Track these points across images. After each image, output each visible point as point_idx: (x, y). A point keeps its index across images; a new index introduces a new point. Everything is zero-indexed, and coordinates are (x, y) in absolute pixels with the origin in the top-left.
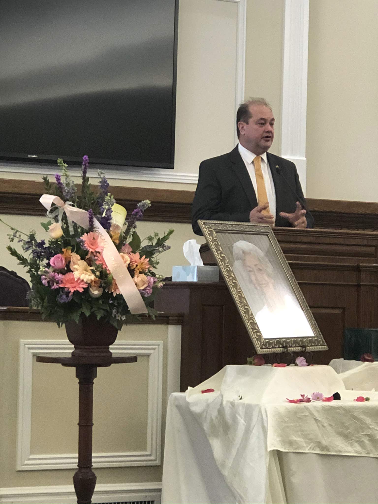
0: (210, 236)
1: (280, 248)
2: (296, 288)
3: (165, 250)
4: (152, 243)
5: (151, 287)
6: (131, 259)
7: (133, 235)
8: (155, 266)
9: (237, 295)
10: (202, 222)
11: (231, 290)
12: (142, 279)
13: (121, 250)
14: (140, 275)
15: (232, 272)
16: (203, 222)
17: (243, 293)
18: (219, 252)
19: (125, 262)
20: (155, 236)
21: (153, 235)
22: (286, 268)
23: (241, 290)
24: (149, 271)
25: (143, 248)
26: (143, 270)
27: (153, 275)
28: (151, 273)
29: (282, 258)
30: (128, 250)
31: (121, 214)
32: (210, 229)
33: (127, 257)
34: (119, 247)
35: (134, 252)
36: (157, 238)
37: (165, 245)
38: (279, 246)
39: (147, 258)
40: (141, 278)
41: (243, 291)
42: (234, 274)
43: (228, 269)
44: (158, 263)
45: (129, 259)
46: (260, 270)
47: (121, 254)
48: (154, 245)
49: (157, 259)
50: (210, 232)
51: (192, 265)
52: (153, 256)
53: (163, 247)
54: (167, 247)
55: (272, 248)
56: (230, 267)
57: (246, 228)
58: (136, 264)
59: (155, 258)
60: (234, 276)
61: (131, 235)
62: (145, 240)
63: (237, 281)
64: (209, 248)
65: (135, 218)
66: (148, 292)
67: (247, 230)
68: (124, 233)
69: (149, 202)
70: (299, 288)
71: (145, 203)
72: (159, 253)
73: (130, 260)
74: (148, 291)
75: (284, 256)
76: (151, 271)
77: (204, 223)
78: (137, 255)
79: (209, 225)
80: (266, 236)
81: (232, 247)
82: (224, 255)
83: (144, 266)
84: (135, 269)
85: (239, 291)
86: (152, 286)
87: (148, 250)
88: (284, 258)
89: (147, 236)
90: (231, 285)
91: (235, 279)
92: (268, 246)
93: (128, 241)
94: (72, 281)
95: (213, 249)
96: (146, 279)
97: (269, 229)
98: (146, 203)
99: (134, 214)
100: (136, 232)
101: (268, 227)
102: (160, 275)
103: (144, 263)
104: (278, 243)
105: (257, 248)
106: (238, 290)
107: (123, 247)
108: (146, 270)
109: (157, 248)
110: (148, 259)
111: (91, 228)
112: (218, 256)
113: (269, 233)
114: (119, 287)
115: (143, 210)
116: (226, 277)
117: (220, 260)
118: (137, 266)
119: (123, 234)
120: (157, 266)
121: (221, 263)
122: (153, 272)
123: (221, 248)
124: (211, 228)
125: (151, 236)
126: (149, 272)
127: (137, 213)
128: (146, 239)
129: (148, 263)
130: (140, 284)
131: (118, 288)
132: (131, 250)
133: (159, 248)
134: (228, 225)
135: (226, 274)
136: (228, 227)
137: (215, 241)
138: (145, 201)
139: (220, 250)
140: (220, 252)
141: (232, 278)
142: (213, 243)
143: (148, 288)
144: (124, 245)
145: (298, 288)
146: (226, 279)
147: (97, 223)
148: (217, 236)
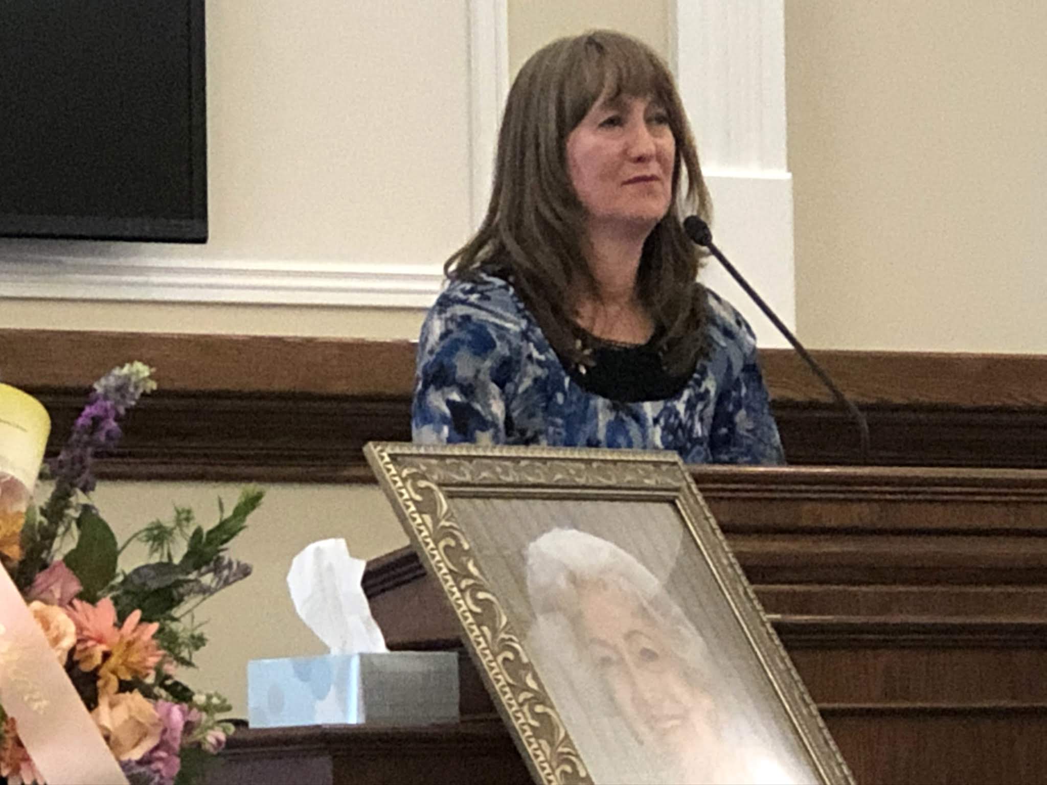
0: (421, 512)
1: (730, 555)
2: (810, 732)
3: (227, 583)
4: (170, 556)
5: (174, 749)
6: (80, 628)
7: (79, 522)
8: (185, 654)
9: (553, 771)
10: (385, 454)
11: (530, 750)
12: (133, 714)
13: (35, 591)
14: (121, 695)
15: (528, 667)
16: (391, 452)
17: (581, 761)
18: (464, 584)
19: (56, 641)
20: (179, 522)
21: (168, 521)
22: (765, 646)
23: (574, 748)
24: (162, 679)
25: (127, 579)
26: (135, 672)
27: (181, 694)
28: (167, 688)
29: (742, 603)
30: (62, 588)
31: (24, 430)
32: (423, 484)
33: (61, 618)
34: (25, 575)
35: (89, 596)
36: (190, 531)
37: (226, 562)
38: (727, 549)
39: (151, 621)
40: (130, 709)
41: (580, 752)
42: (535, 678)
43: (510, 656)
44: (198, 641)
45: (72, 628)
46: (648, 655)
47: (37, 605)
48: (177, 561)
49: (196, 623)
50: (421, 494)
51: (335, 651)
52: (176, 612)
53: (217, 570)
54: (235, 566)
55: (696, 558)
56: (517, 646)
57: (579, 473)
58: (103, 648)
59: (186, 620)
60: (540, 685)
61: (70, 524)
62: (135, 539)
63: (552, 707)
64: (421, 567)
65: (87, 444)
66: (164, 773)
67: (581, 481)
68: (43, 512)
69: (147, 374)
70: (825, 731)
71: (128, 378)
72: (201, 597)
73: (77, 634)
74: (160, 765)
75: (750, 591)
76: (168, 677)
77: (394, 457)
78: (106, 608)
79: (418, 467)
80: (667, 507)
81: (524, 559)
82: (489, 596)
83: (134, 658)
84: (102, 672)
85: (562, 753)
86: (176, 746)
87: (154, 585)
88: (751, 600)
89: (145, 526)
90: (526, 727)
91: (540, 698)
92: (678, 547)
93: (57, 550)
95: (440, 569)
96: (152, 716)
97: (678, 474)
98: (134, 379)
99: (83, 426)
100: (93, 507)
101: (675, 464)
102: (212, 692)
103: (136, 646)
104: (718, 532)
105: (629, 558)
106: (560, 749)
107: (40, 578)
108: (147, 675)
109: (192, 576)
110: (154, 627)
112: (461, 602)
113: (677, 489)
114: (31, 751)
115: (122, 411)
116: (505, 693)
117: (471, 620)
118: (106, 656)
119: (40, 518)
120: (197, 657)
121: (477, 632)
122: (177, 684)
123: (476, 565)
124: (424, 477)
125: (158, 521)
126: (162, 685)
127: (97, 421)
128: (139, 539)
129: (154, 642)
130: (126, 738)
131: (27, 759)
132: (75, 587)
133: (202, 575)
134: (497, 462)
135: (500, 677)
136: (499, 470)
137: (447, 533)
138: (126, 370)
139: (469, 575)
140: (471, 582)
141: (529, 695)
142: (436, 542)
143: (162, 754)
144: (44, 566)
145: (820, 729)
146: (504, 699)
148: (454, 511)
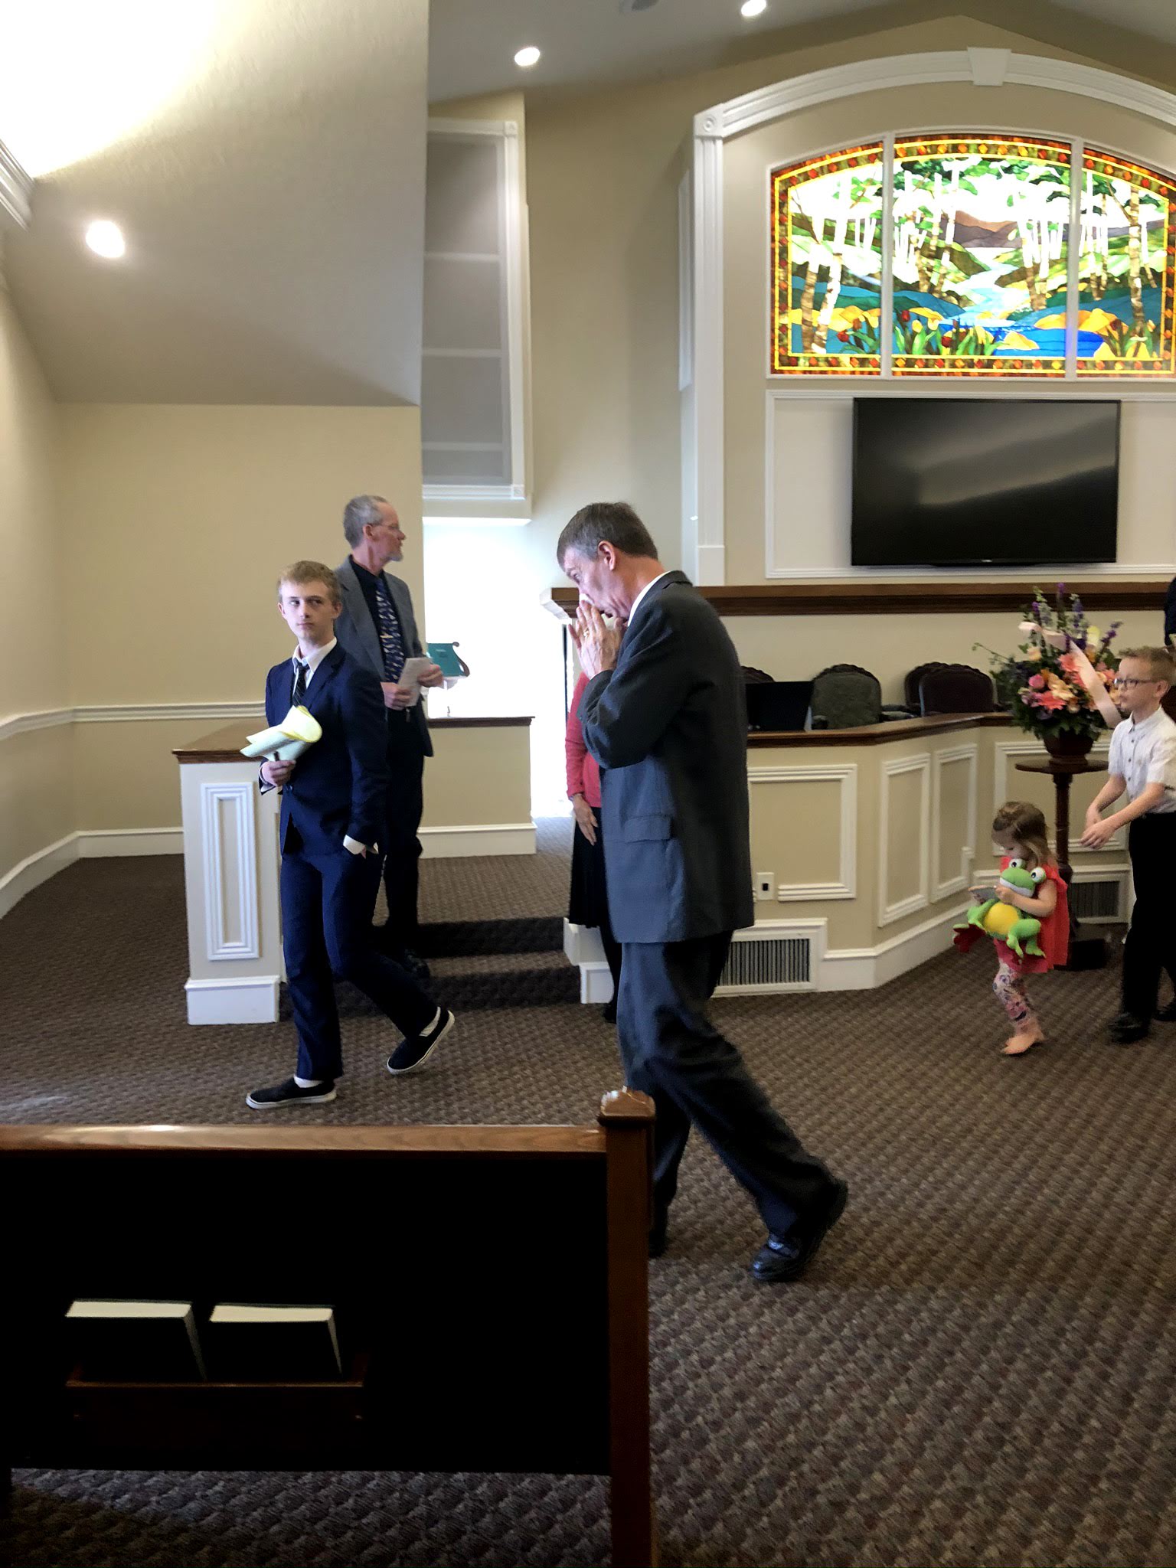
13: (1097, 668)
19: (1101, 679)
30: (1103, 667)
33: (1102, 673)
34: (1094, 665)
45: (1104, 676)
47: (1097, 671)
94: (1051, 699)
107: (1099, 665)
111: (1068, 650)
131: (1095, 704)
132: (1106, 667)
144: (1100, 662)
147: (1073, 645)
